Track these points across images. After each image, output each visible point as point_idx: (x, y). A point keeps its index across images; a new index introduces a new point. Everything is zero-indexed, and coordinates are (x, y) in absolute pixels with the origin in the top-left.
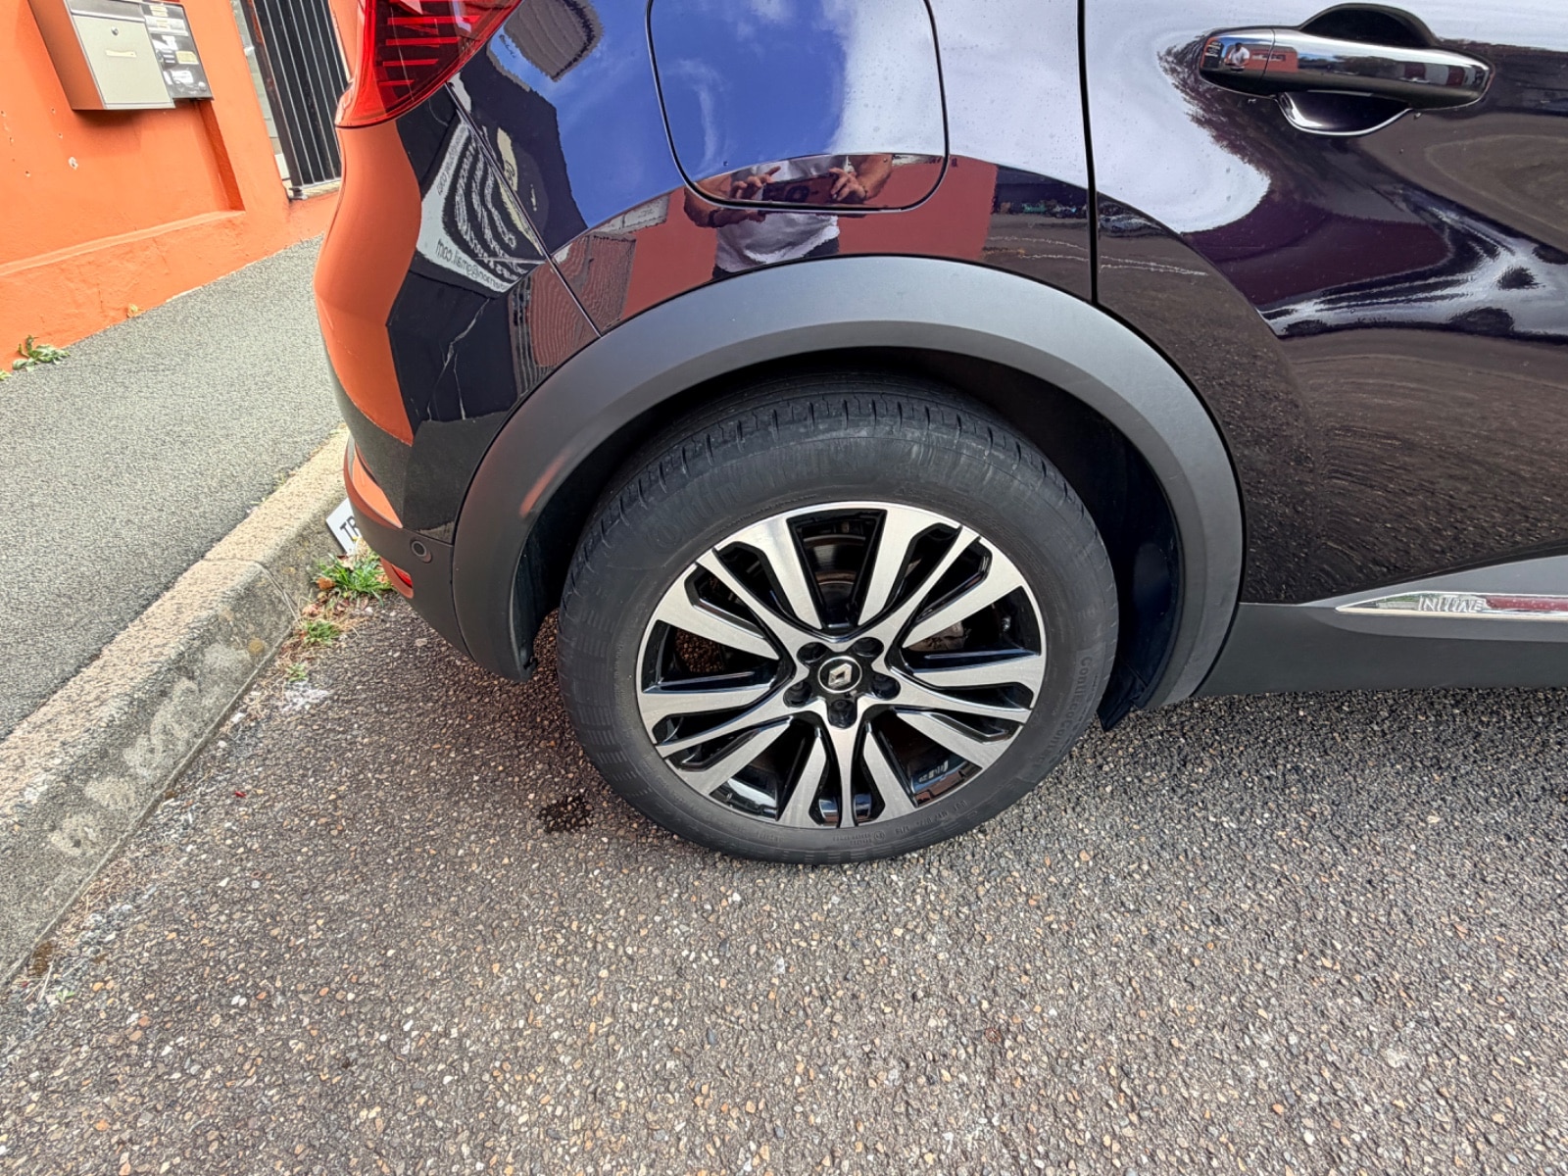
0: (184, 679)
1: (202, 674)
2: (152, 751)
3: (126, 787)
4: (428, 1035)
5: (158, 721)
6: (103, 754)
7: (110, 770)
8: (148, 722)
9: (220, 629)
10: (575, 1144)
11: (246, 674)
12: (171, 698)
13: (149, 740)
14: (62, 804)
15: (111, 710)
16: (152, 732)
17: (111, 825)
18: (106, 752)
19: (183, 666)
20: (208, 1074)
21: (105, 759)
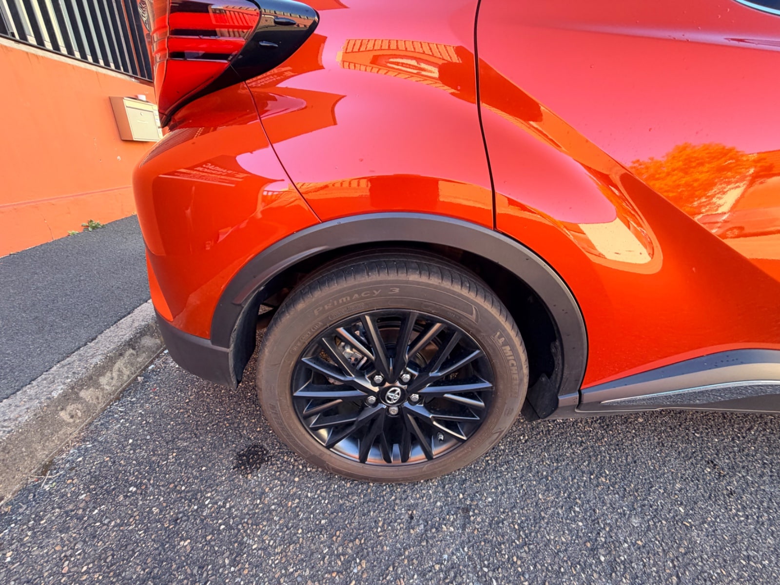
0: (131, 349)
1: (139, 348)
2: (112, 378)
3: (99, 393)
4: (216, 506)
5: (117, 366)
6: (90, 378)
7: (93, 386)
8: (112, 366)
9: (149, 330)
10: (277, 559)
11: (158, 349)
12: (124, 358)
13: (112, 374)
14: (68, 399)
15: (97, 360)
16: (114, 370)
17: (88, 409)
18: (92, 378)
19: (132, 343)
20: (113, 523)
21: (91, 380)
